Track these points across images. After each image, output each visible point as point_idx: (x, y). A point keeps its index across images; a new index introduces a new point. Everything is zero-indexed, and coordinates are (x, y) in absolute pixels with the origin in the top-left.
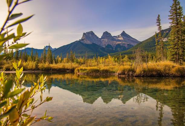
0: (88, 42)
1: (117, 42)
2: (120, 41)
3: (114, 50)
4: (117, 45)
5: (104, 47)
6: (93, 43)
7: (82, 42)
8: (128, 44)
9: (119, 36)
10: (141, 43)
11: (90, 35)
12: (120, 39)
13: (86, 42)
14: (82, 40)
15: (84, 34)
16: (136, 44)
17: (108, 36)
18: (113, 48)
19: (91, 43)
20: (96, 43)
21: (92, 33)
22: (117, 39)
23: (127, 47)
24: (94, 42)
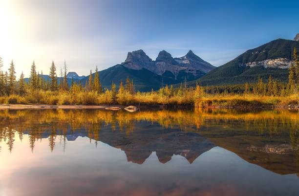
0: (136, 67)
1: (181, 67)
2: (184, 65)
3: (176, 79)
4: (180, 72)
5: (160, 74)
6: (143, 69)
7: (126, 66)
8: (197, 71)
9: (183, 58)
10: (217, 69)
11: (139, 56)
12: (186, 63)
13: (132, 66)
14: (126, 63)
15: (130, 54)
16: (210, 71)
17: (166, 57)
18: (174, 77)
19: (141, 69)
20: (148, 69)
21: (141, 53)
22: (180, 62)
23: (195, 75)
24: (145, 67)
